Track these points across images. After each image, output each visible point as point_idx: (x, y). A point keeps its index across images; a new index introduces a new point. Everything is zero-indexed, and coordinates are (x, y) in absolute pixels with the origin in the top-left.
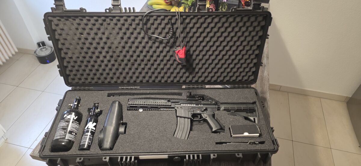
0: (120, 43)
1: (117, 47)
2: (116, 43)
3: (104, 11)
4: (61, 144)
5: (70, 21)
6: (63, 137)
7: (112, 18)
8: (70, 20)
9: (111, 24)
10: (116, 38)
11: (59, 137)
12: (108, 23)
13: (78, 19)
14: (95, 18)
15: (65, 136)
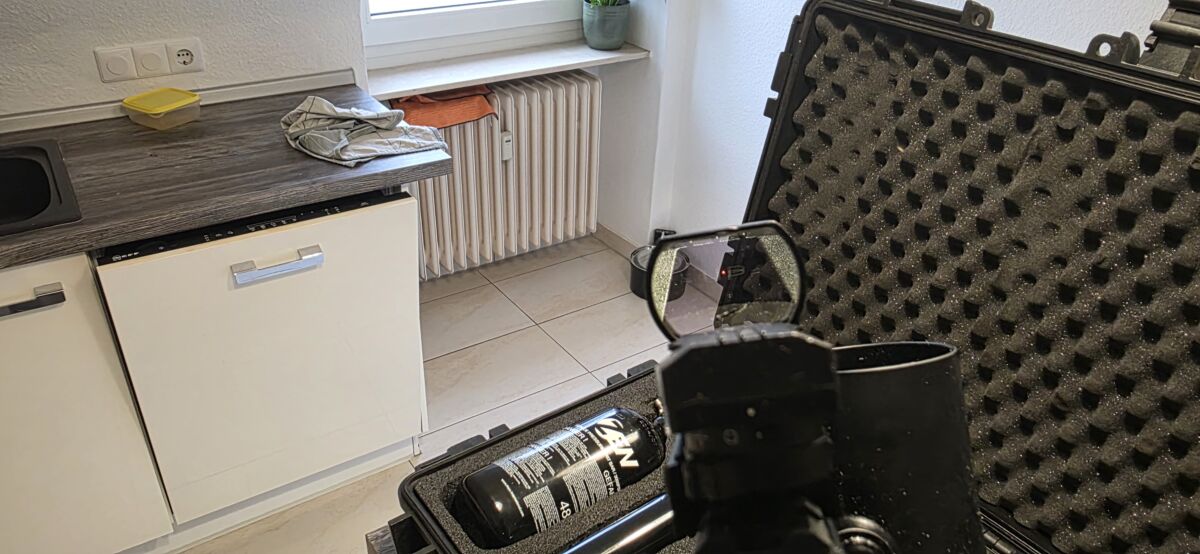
0: (1061, 261)
1: (1030, 278)
2: (1041, 248)
3: (1082, 48)
4: (493, 498)
5: (893, 62)
6: (526, 484)
7: (1104, 104)
8: (893, 55)
9: (1079, 136)
10: (1055, 227)
11: (511, 471)
12: (1067, 125)
13: (930, 62)
14: (1013, 74)
15: (534, 488)
